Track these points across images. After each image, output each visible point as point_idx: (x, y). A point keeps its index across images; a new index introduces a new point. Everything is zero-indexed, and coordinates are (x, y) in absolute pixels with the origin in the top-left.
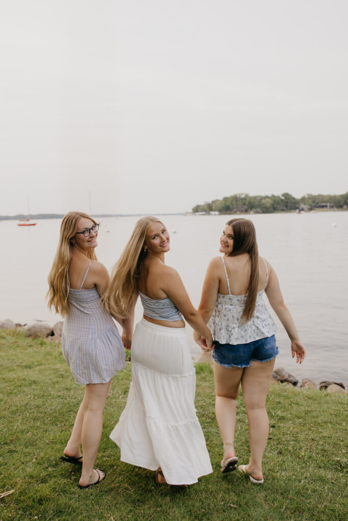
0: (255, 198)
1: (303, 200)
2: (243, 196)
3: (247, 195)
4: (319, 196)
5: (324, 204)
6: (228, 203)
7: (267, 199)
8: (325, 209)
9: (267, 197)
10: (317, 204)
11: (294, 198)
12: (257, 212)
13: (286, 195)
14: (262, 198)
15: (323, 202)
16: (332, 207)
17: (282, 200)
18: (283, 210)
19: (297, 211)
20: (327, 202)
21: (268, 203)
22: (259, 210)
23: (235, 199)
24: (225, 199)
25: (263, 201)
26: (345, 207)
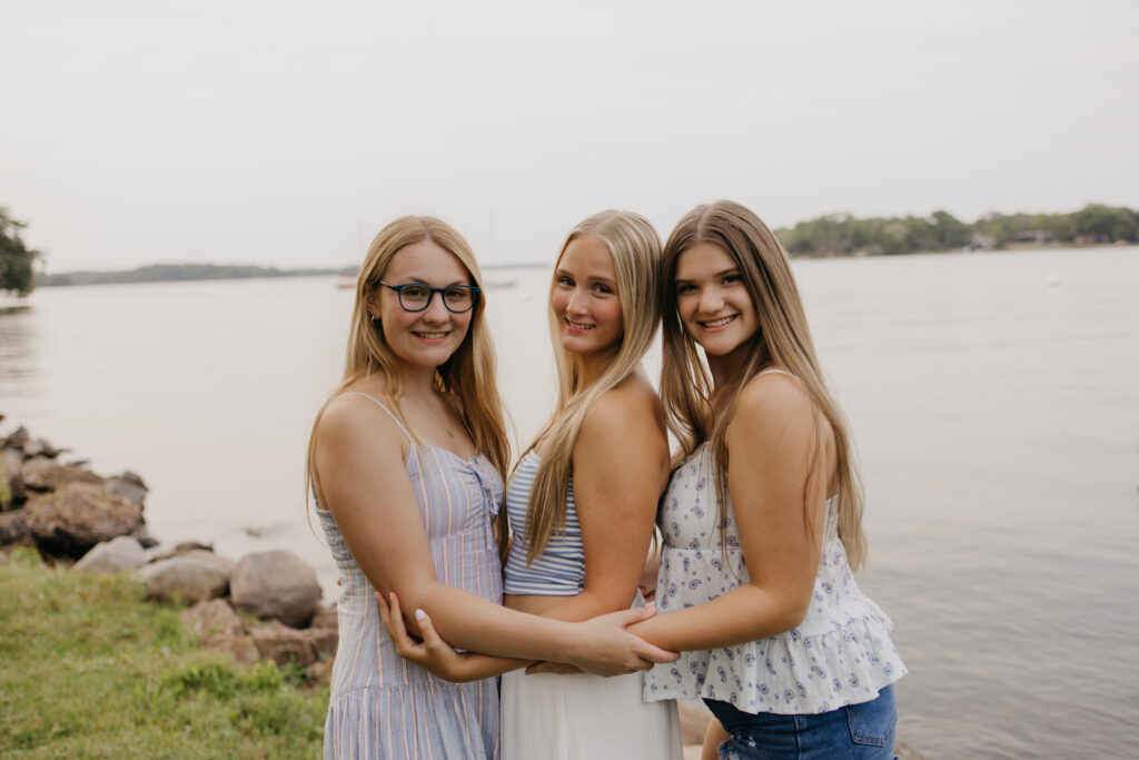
0: (869, 222)
1: (981, 225)
2: (841, 219)
3: (850, 219)
4: (1019, 216)
5: (1029, 234)
6: (807, 235)
7: (898, 226)
8: (1031, 245)
9: (895, 220)
10: (1011, 233)
11: (957, 223)
12: (873, 254)
13: (941, 216)
14: (883, 223)
15: (1027, 228)
16: (1048, 241)
17: (931, 227)
18: (932, 249)
19: (966, 249)
20: (1035, 228)
21: (899, 233)
22: (877, 248)
23: (824, 225)
24: (801, 226)
25: (889, 230)
26: (1080, 240)
